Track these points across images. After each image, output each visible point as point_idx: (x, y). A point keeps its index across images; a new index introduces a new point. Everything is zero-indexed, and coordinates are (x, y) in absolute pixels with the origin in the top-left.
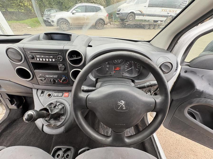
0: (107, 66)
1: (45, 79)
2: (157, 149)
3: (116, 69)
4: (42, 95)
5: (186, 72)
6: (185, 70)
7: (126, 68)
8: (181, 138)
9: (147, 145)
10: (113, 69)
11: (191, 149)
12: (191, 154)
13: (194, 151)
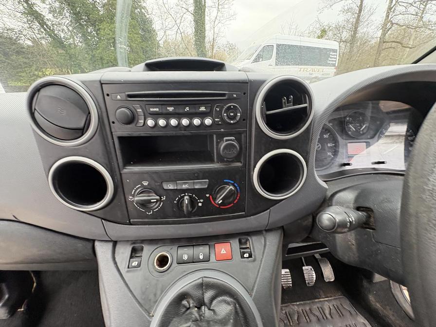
0: (329, 145)
1: (160, 197)
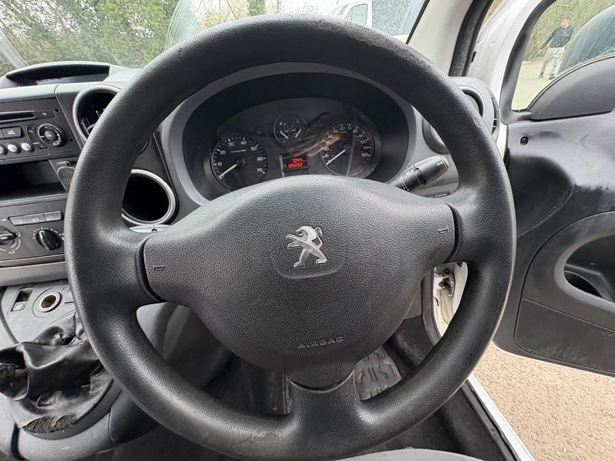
0: (259, 159)
1: (14, 234)
2: (496, 432)
3: (290, 166)
4: (19, 305)
5: (525, 140)
6: (523, 134)
7: (327, 156)
8: (561, 379)
9: (460, 425)
10: (282, 168)
11: (602, 410)
12: (608, 426)
13: (611, 412)
